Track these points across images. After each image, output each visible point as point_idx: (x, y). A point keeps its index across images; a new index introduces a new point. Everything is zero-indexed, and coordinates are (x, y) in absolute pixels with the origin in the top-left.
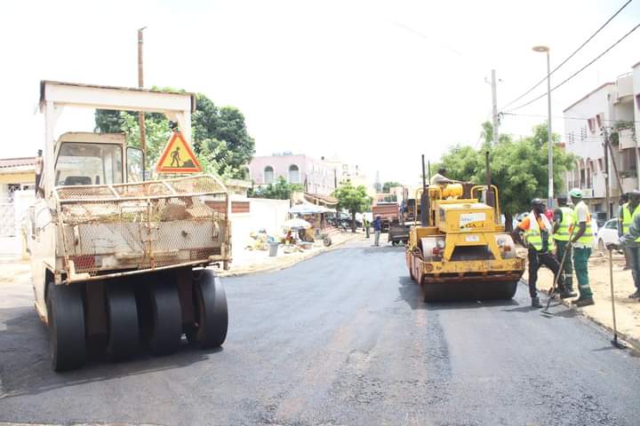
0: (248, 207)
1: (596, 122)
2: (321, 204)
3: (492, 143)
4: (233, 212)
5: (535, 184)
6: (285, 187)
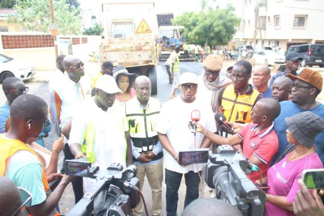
0: (87, 40)
5: (225, 32)
6: (99, 29)
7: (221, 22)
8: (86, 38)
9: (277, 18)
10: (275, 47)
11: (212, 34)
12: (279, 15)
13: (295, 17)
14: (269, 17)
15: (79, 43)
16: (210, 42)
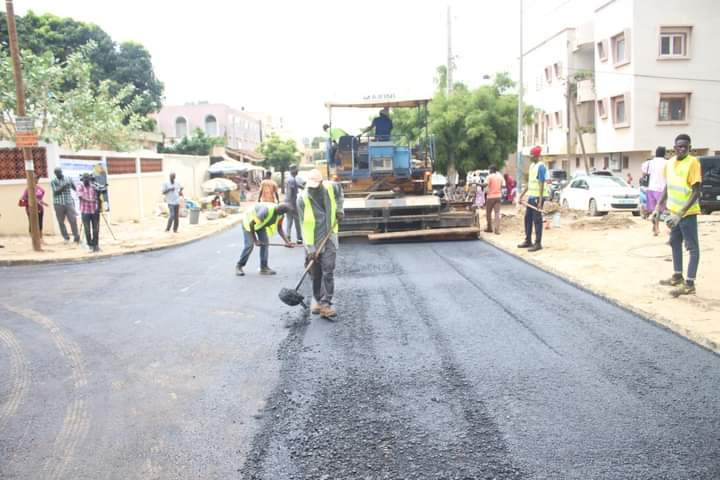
0: (160, 165)
1: (553, 70)
2: (245, 160)
3: (446, 90)
4: (143, 171)
5: (493, 138)
6: (204, 141)
7: (482, 114)
8: (160, 160)
9: (618, 102)
10: (620, 171)
11: (463, 145)
12: (622, 96)
13: (662, 100)
14: (600, 102)
15: (134, 172)
16: (459, 162)
